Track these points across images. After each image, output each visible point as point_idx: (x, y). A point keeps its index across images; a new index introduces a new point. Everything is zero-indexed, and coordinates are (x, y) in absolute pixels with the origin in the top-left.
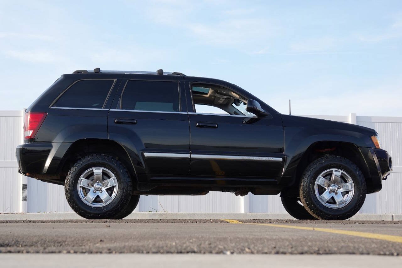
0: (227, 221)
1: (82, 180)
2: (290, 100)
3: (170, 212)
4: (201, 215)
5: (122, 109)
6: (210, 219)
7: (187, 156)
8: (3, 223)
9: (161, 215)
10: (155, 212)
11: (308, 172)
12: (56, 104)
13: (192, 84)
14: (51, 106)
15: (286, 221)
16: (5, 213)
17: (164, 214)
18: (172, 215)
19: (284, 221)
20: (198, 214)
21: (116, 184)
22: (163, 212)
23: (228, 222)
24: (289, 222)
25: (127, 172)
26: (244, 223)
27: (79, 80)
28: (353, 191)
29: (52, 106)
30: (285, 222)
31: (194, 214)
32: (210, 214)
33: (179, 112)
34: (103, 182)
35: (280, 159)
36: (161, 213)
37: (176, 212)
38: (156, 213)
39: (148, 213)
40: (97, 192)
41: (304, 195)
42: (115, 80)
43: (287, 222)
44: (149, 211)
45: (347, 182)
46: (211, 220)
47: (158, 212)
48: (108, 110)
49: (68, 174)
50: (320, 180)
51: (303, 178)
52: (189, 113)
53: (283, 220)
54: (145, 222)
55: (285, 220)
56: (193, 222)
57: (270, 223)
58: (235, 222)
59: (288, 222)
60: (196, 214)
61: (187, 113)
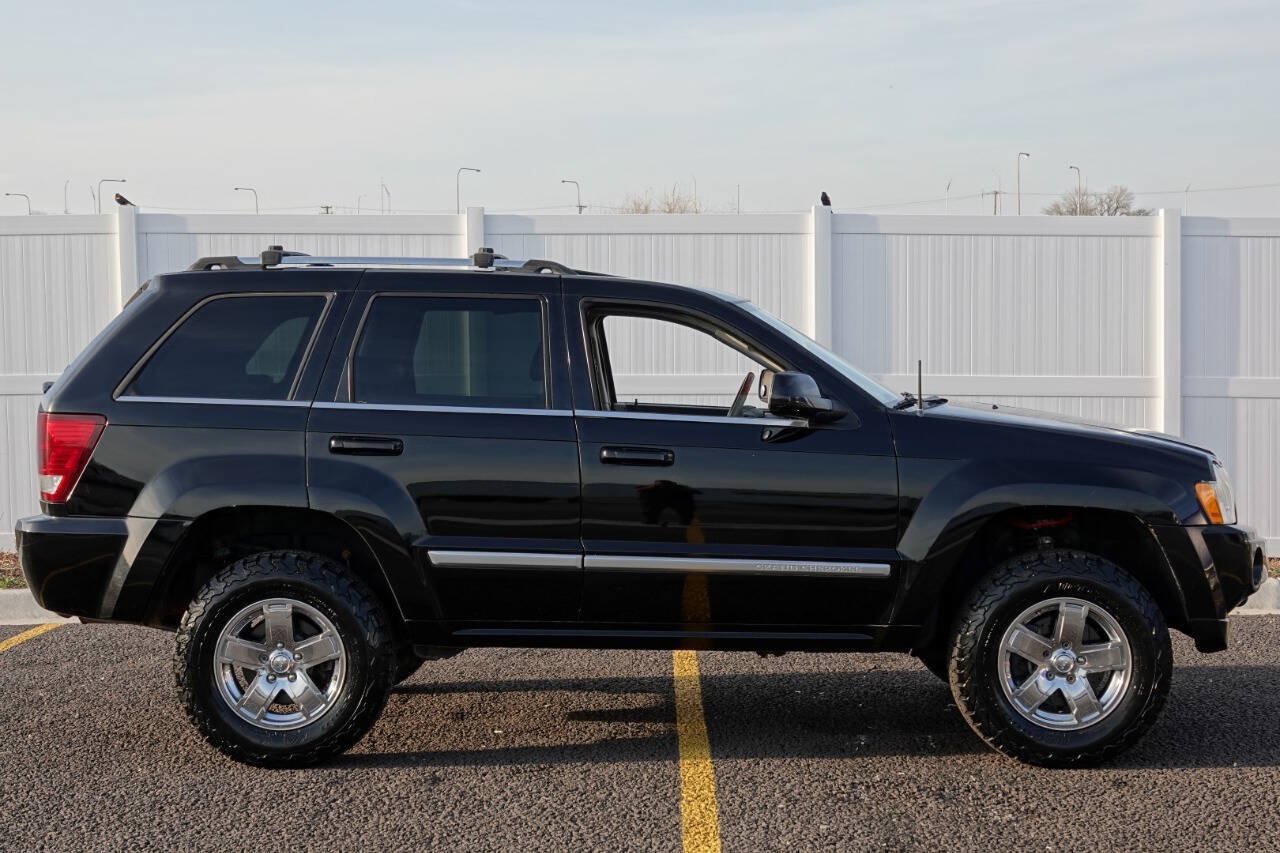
1: (226, 641)
2: (920, 362)
5: (354, 401)
7: (571, 560)
11: (976, 611)
12: (134, 387)
13: (587, 305)
14: (117, 391)
21: (341, 653)
25: (374, 612)
27: (211, 298)
28: (1126, 668)
29: (123, 394)
33: (544, 408)
34: (298, 646)
35: (884, 569)
40: (278, 679)
41: (962, 689)
42: (329, 296)
45: (1108, 640)
48: (307, 404)
49: (180, 624)
50: (1016, 637)
51: (960, 632)
52: (579, 413)
61: (569, 413)
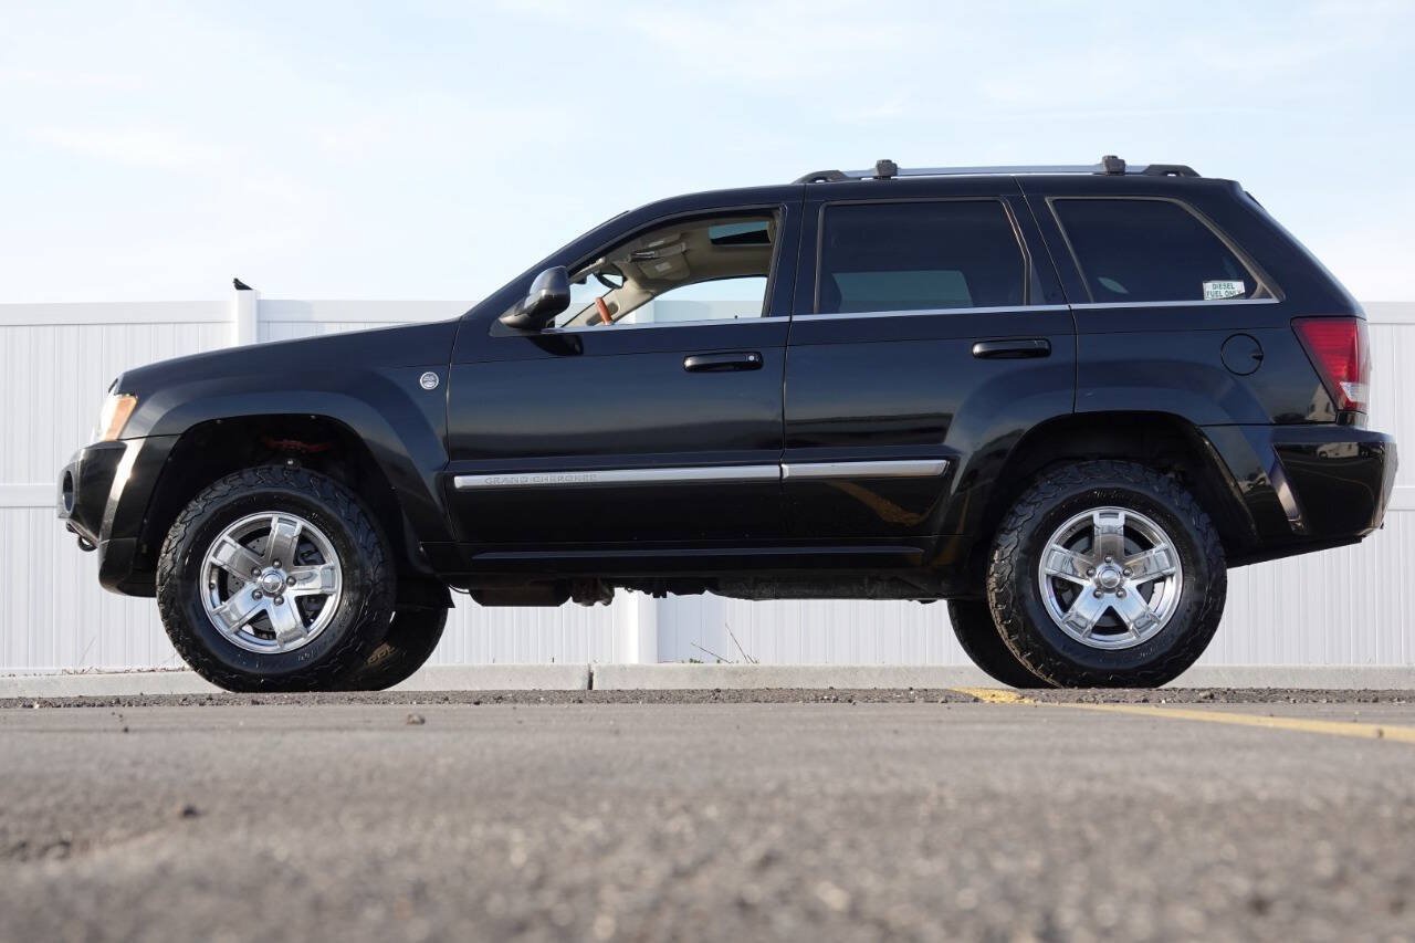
0: (975, 695)
3: (767, 661)
4: (883, 672)
6: (906, 687)
8: (102, 705)
9: (735, 673)
10: (713, 661)
15: (1208, 693)
16: (170, 667)
17: (745, 671)
18: (775, 672)
19: (1202, 695)
20: (869, 671)
22: (743, 663)
23: (976, 700)
24: (1223, 699)
26: (1039, 703)
30: (1205, 698)
31: (854, 671)
32: (917, 668)
36: (734, 665)
37: (792, 661)
38: (716, 664)
39: (688, 664)
43: (1212, 696)
44: (691, 661)
46: (911, 689)
47: (723, 664)
53: (1194, 690)
54: (650, 701)
55: (1203, 690)
56: (836, 700)
57: (1145, 701)
58: (1003, 699)
59: (1216, 696)
60: (863, 668)
